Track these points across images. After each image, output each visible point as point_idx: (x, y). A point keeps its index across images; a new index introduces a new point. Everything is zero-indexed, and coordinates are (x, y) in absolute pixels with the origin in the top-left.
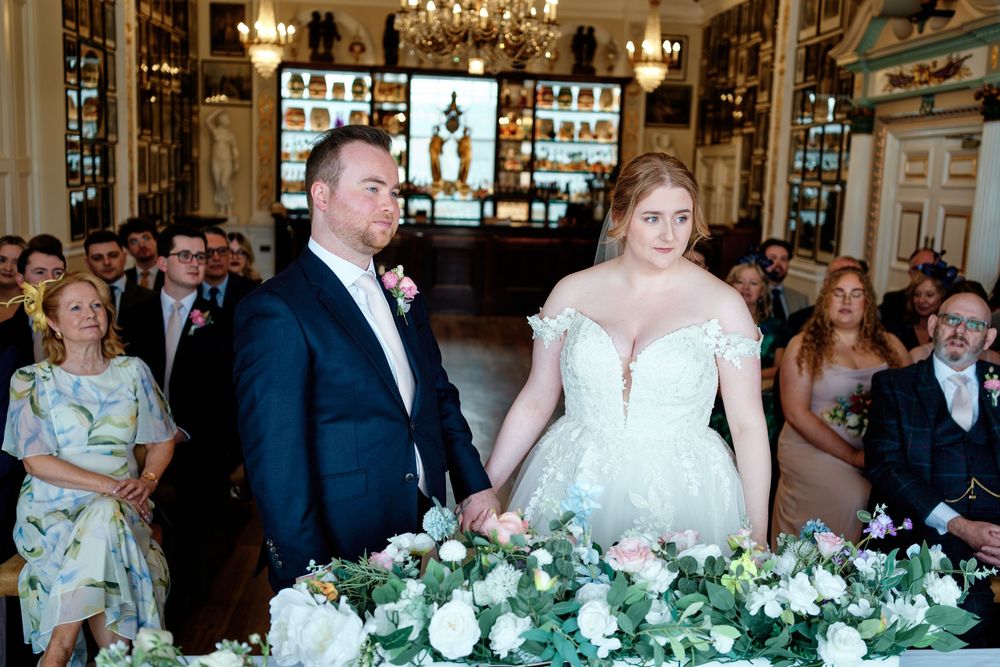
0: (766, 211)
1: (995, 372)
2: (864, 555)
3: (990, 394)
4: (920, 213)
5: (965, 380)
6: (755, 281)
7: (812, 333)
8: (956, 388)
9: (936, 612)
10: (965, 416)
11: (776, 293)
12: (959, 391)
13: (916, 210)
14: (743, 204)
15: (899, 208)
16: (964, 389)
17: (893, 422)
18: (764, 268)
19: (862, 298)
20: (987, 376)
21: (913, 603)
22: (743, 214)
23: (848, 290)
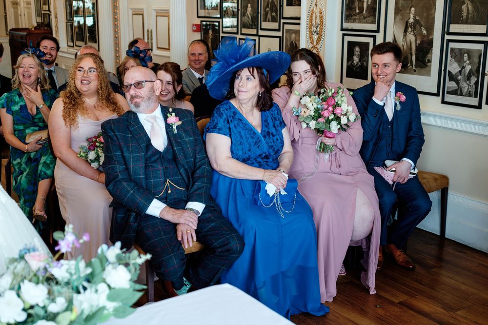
0: (53, 17)
1: (173, 112)
2: (59, 265)
3: (172, 126)
4: (142, 15)
5: (155, 118)
6: (32, 66)
7: (69, 97)
8: (150, 124)
9: (114, 294)
10: (159, 142)
11: (50, 72)
12: (153, 126)
13: (139, 13)
14: (39, 14)
15: (131, 12)
16: (155, 124)
17: (119, 153)
18: (39, 57)
19: (95, 73)
20: (169, 115)
21: (97, 291)
22: (39, 20)
23: (86, 69)
